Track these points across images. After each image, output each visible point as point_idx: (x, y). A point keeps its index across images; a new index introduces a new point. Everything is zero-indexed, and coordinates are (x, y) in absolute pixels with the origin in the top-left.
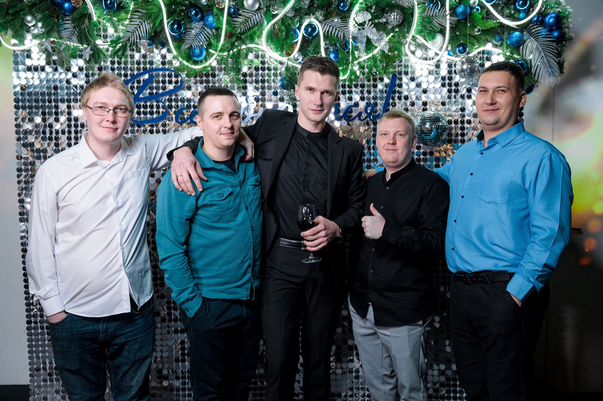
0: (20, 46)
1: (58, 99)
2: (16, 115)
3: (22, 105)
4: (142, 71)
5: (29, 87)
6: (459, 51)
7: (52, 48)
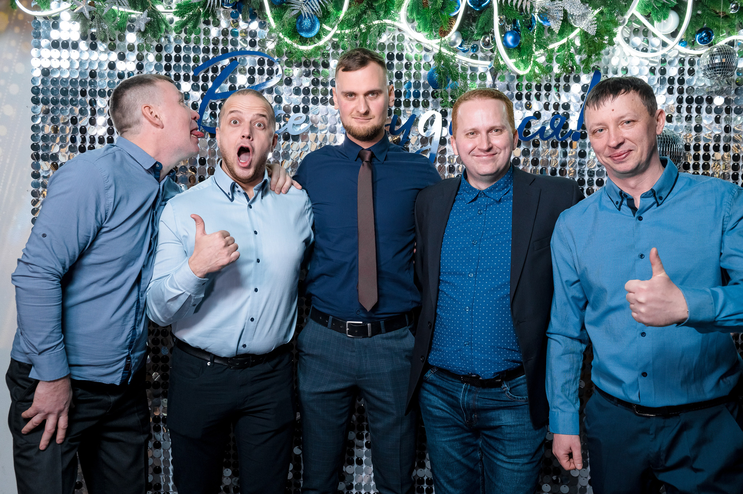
0: (44, 9)
1: (95, 91)
2: (33, 112)
3: (43, 98)
4: (221, 54)
5: (54, 71)
6: (701, 39)
7: (90, 12)
